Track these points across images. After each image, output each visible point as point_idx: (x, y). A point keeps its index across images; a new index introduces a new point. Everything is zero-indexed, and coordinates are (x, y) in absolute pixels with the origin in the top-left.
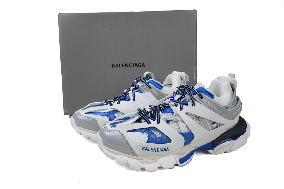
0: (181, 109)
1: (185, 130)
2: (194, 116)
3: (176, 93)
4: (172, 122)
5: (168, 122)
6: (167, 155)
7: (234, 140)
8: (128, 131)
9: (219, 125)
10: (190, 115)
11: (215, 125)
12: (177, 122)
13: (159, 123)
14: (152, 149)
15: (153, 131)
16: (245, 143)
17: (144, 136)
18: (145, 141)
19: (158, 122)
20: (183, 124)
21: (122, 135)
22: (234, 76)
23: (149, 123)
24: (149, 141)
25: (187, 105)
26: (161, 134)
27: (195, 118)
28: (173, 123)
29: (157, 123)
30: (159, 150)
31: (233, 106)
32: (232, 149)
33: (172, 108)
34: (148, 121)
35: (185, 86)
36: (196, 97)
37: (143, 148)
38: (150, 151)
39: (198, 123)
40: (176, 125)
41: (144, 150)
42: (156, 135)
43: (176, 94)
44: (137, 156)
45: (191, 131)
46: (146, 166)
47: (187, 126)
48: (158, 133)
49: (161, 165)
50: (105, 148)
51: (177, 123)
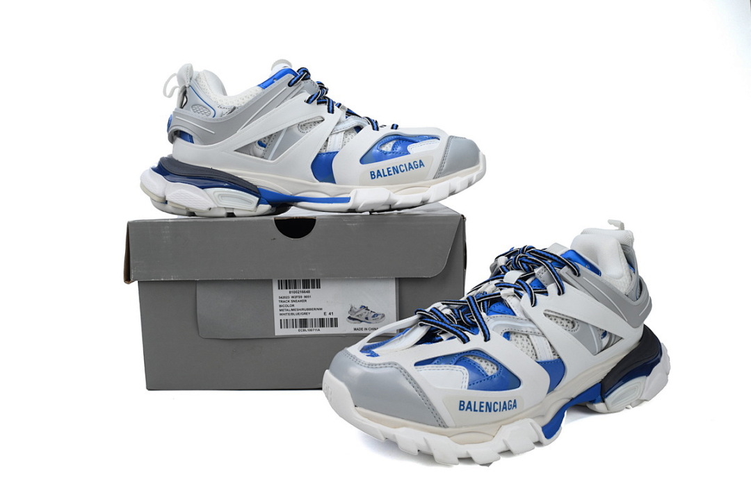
0: (534, 302)
1: (548, 356)
2: (563, 319)
3: (504, 268)
4: (517, 336)
5: (507, 335)
6: (512, 419)
7: (645, 377)
8: (417, 364)
9: (613, 339)
10: (554, 316)
11: (605, 341)
12: (526, 335)
13: (489, 339)
14: (482, 404)
15: (477, 361)
16: (664, 382)
17: (459, 376)
18: (463, 387)
19: (487, 338)
20: (543, 338)
21: (406, 374)
22: (622, 227)
23: (465, 340)
24: (472, 385)
25: (546, 293)
26: (495, 368)
27: (565, 325)
28: (519, 339)
29: (483, 338)
30: (497, 407)
31: (638, 294)
32: (643, 397)
33: (508, 301)
34: (463, 336)
35: (527, 250)
36: (565, 272)
37: (462, 404)
38: (477, 411)
39: (575, 336)
40: (525, 343)
41: (463, 409)
42: (486, 370)
43: (505, 270)
44: (445, 426)
45: (560, 358)
46: (472, 450)
47: (551, 345)
48: (488, 365)
49: (507, 447)
50: (359, 412)
51: (528, 337)
